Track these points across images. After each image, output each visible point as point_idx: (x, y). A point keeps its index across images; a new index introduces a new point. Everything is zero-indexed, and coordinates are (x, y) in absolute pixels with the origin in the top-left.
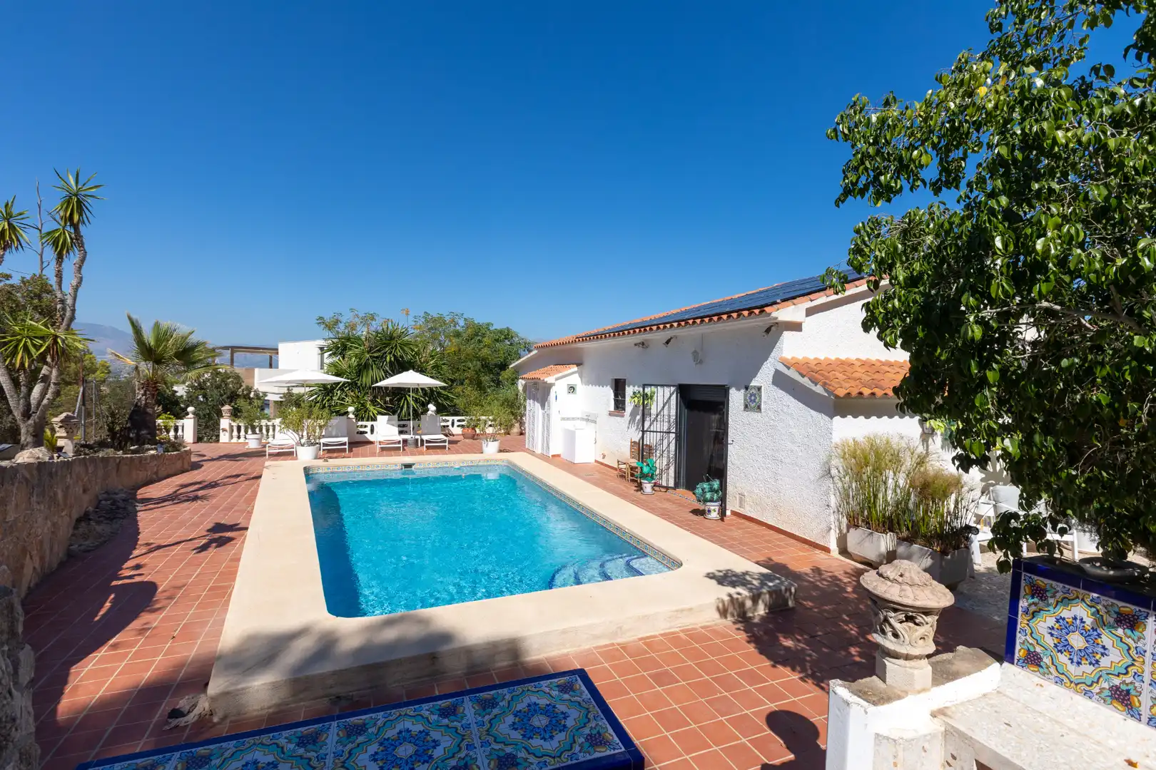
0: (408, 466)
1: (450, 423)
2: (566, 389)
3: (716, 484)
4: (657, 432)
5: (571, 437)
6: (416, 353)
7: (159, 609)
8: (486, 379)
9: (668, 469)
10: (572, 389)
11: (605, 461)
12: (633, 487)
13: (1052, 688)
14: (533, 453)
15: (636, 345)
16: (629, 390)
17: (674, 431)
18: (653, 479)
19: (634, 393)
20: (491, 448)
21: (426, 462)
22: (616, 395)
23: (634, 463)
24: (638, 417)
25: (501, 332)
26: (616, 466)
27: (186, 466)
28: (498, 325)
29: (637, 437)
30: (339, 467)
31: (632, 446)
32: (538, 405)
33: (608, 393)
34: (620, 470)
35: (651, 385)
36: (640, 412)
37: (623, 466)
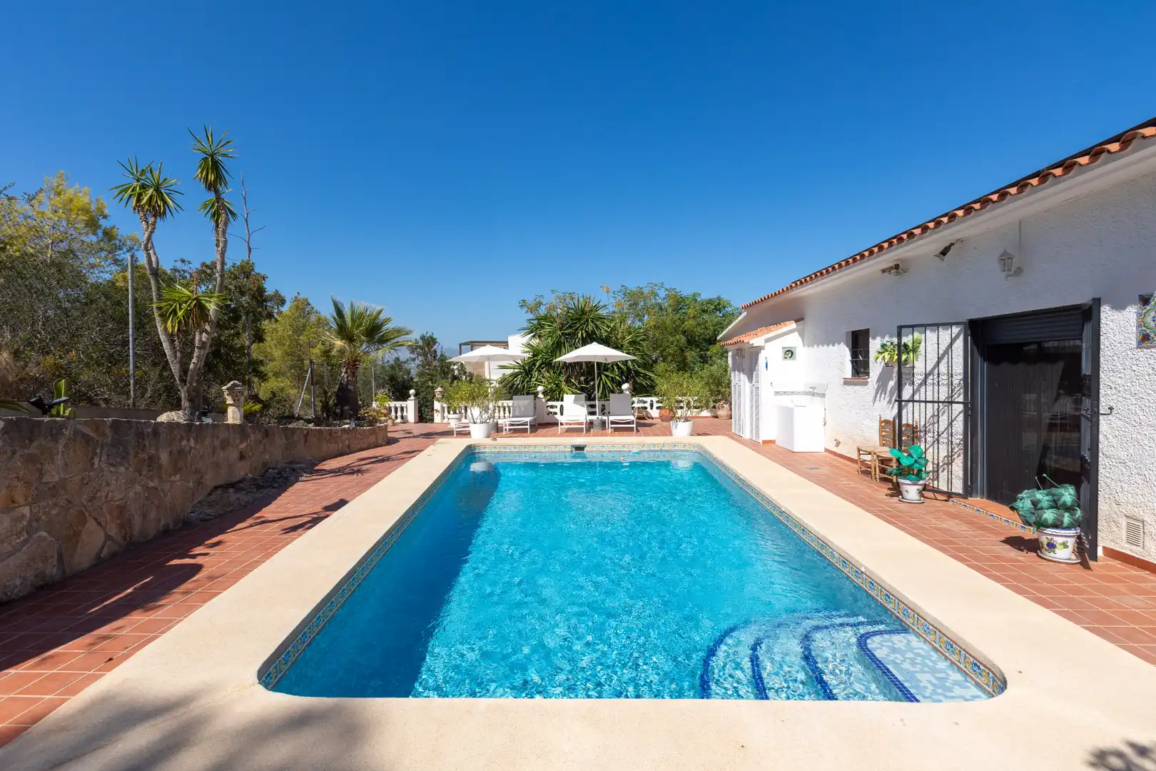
0: (580, 448)
1: (648, 405)
2: (781, 353)
3: (1067, 494)
4: (926, 402)
5: (788, 416)
6: (612, 329)
7: (160, 606)
8: (691, 355)
9: (950, 463)
10: (789, 353)
11: (839, 450)
12: (882, 491)
14: (738, 439)
15: (884, 271)
16: (875, 345)
17: (961, 399)
18: (921, 479)
19: (883, 346)
20: (681, 430)
21: (602, 445)
22: (854, 355)
23: (886, 452)
24: (892, 383)
25: (710, 302)
26: (855, 456)
27: (380, 441)
28: (705, 296)
29: (891, 414)
30: (505, 447)
31: (881, 429)
32: (744, 377)
33: (843, 353)
34: (863, 462)
35: (913, 327)
36: (895, 375)
37: (868, 458)
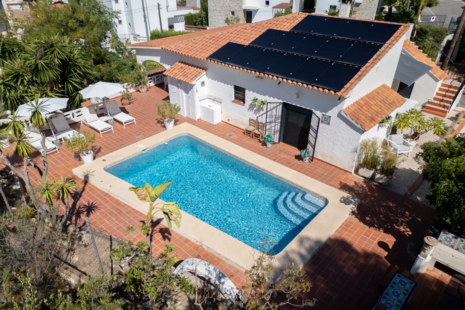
2: (200, 84)
10: (203, 83)
11: (230, 123)
13: (443, 245)
17: (279, 121)
19: (254, 100)
22: (236, 93)
29: (254, 117)
31: (250, 120)
32: (182, 91)
